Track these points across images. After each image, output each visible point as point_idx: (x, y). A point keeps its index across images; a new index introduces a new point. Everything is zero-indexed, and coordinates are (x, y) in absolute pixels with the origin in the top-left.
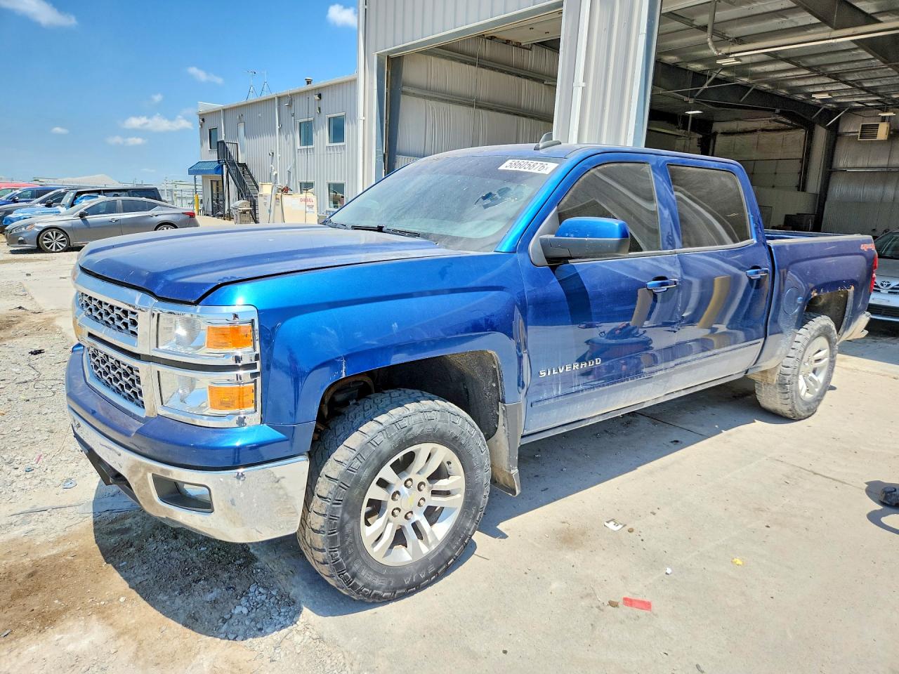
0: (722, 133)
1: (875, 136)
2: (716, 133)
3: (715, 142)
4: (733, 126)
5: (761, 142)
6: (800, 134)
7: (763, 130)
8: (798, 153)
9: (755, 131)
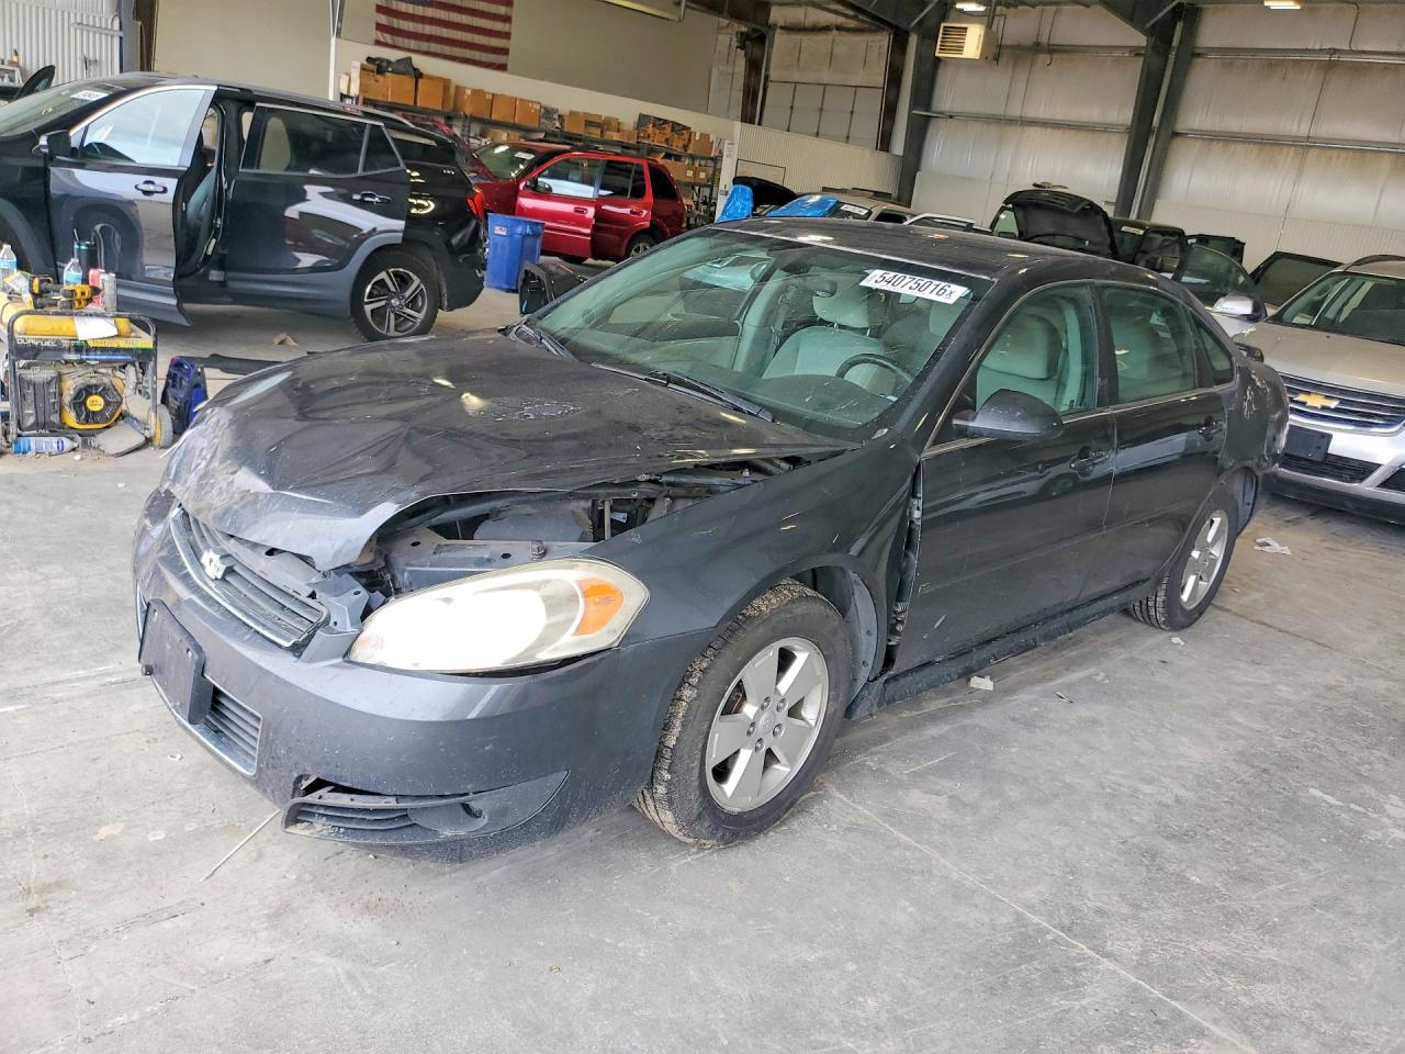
0: (782, 28)
1: (960, 49)
2: (772, 27)
3: (771, 46)
4: (797, 15)
5: (837, 50)
6: (882, 41)
7: (839, 28)
8: (878, 77)
9: (826, 29)
